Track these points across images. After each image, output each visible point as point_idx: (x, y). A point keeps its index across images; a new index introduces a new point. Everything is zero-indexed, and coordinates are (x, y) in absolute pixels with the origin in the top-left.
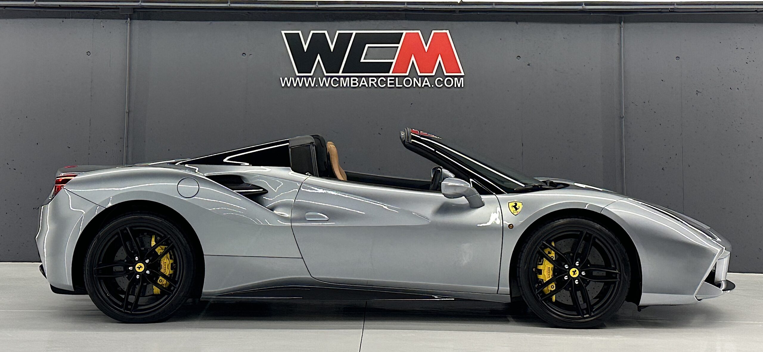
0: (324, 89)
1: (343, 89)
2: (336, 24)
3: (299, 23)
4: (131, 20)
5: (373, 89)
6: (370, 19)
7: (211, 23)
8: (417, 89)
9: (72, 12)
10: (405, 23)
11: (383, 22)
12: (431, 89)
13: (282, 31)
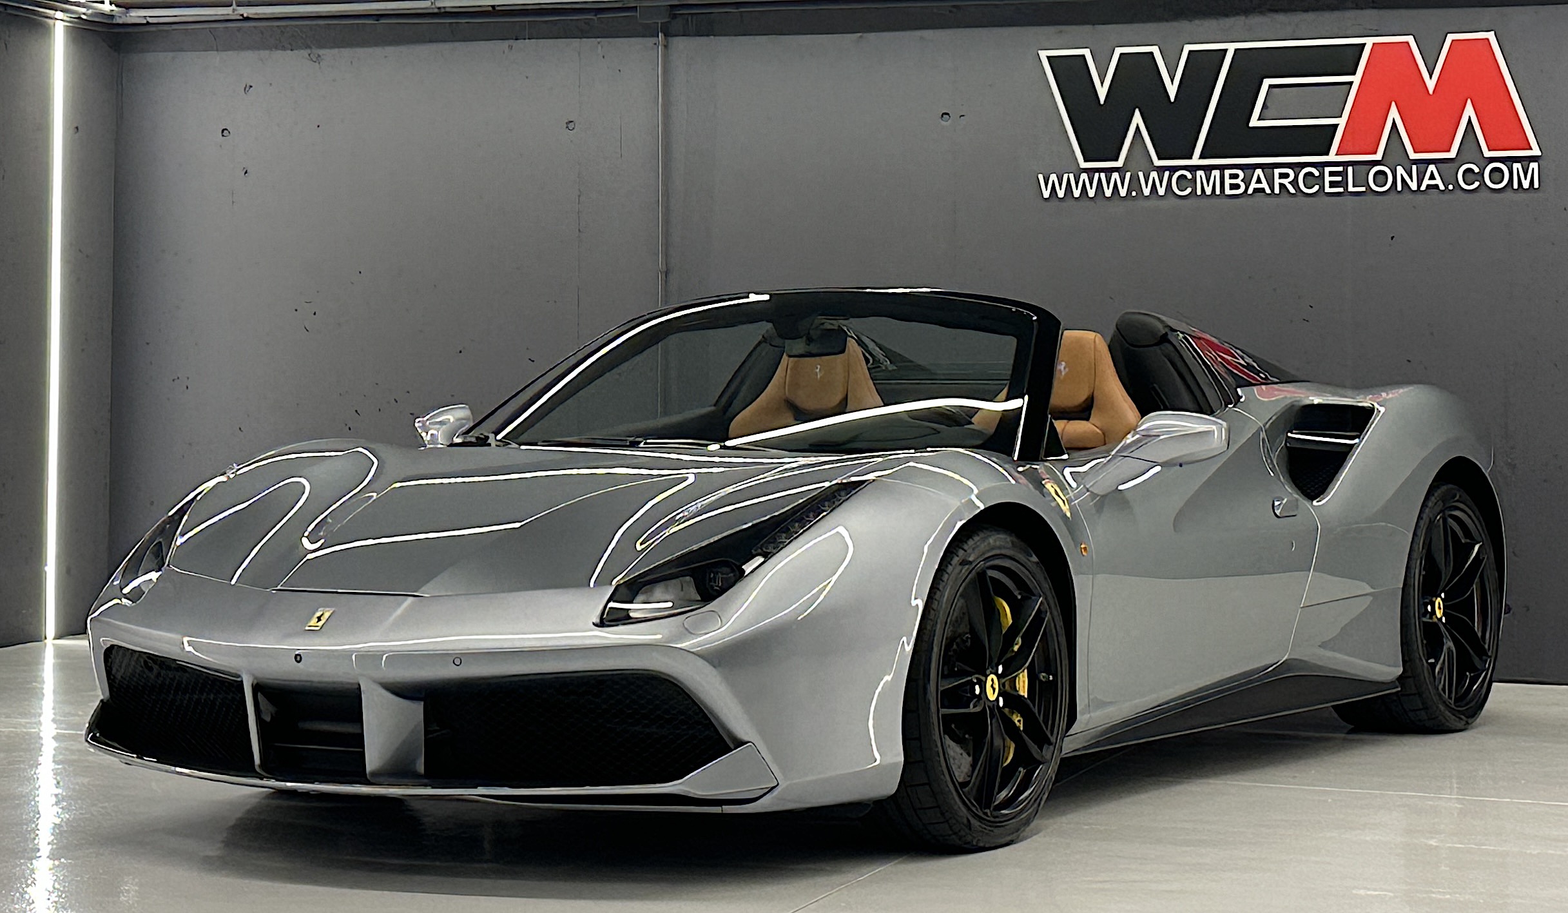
0: (1153, 203)
1: (1205, 201)
2: (1184, 26)
3: (1088, 28)
4: (665, 35)
5: (1285, 198)
6: (1276, 11)
7: (861, 37)
8: (1408, 196)
9: (528, 21)
10: (1370, 16)
11: (1310, 16)
12: (1446, 197)
13: (1040, 52)
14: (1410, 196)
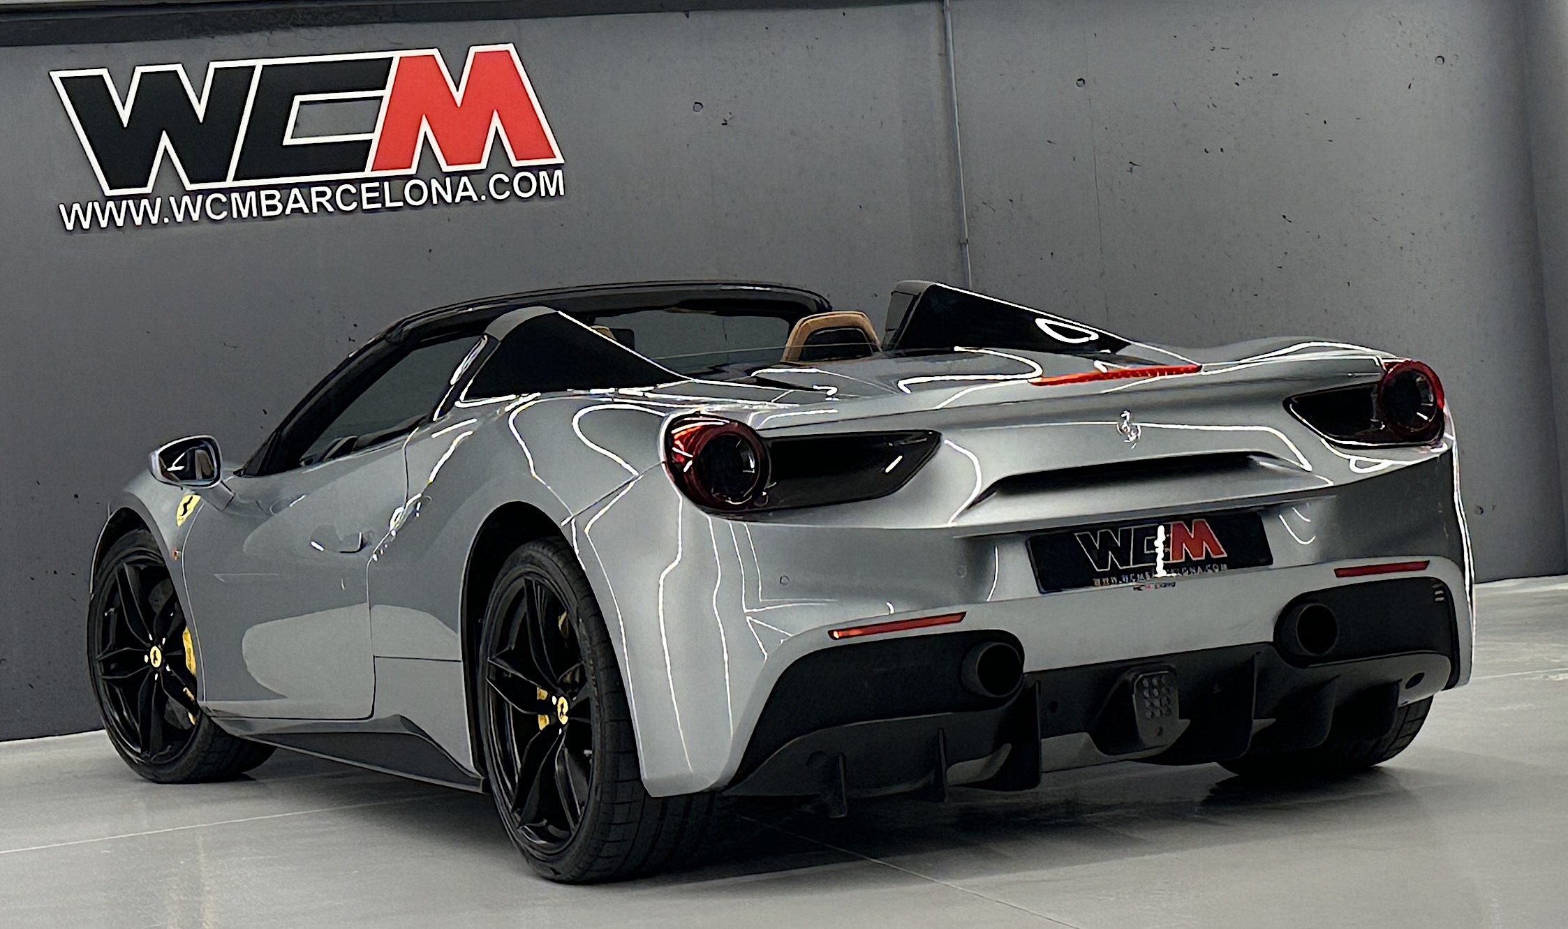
0: (189, 229)
1: (242, 225)
2: (206, 43)
3: (101, 46)
5: (323, 217)
6: (299, 26)
8: (443, 208)
10: (394, 30)
11: (335, 30)
12: (479, 207)
13: (51, 73)
14: (445, 209)
